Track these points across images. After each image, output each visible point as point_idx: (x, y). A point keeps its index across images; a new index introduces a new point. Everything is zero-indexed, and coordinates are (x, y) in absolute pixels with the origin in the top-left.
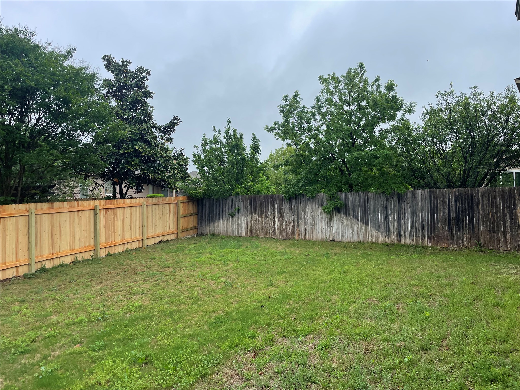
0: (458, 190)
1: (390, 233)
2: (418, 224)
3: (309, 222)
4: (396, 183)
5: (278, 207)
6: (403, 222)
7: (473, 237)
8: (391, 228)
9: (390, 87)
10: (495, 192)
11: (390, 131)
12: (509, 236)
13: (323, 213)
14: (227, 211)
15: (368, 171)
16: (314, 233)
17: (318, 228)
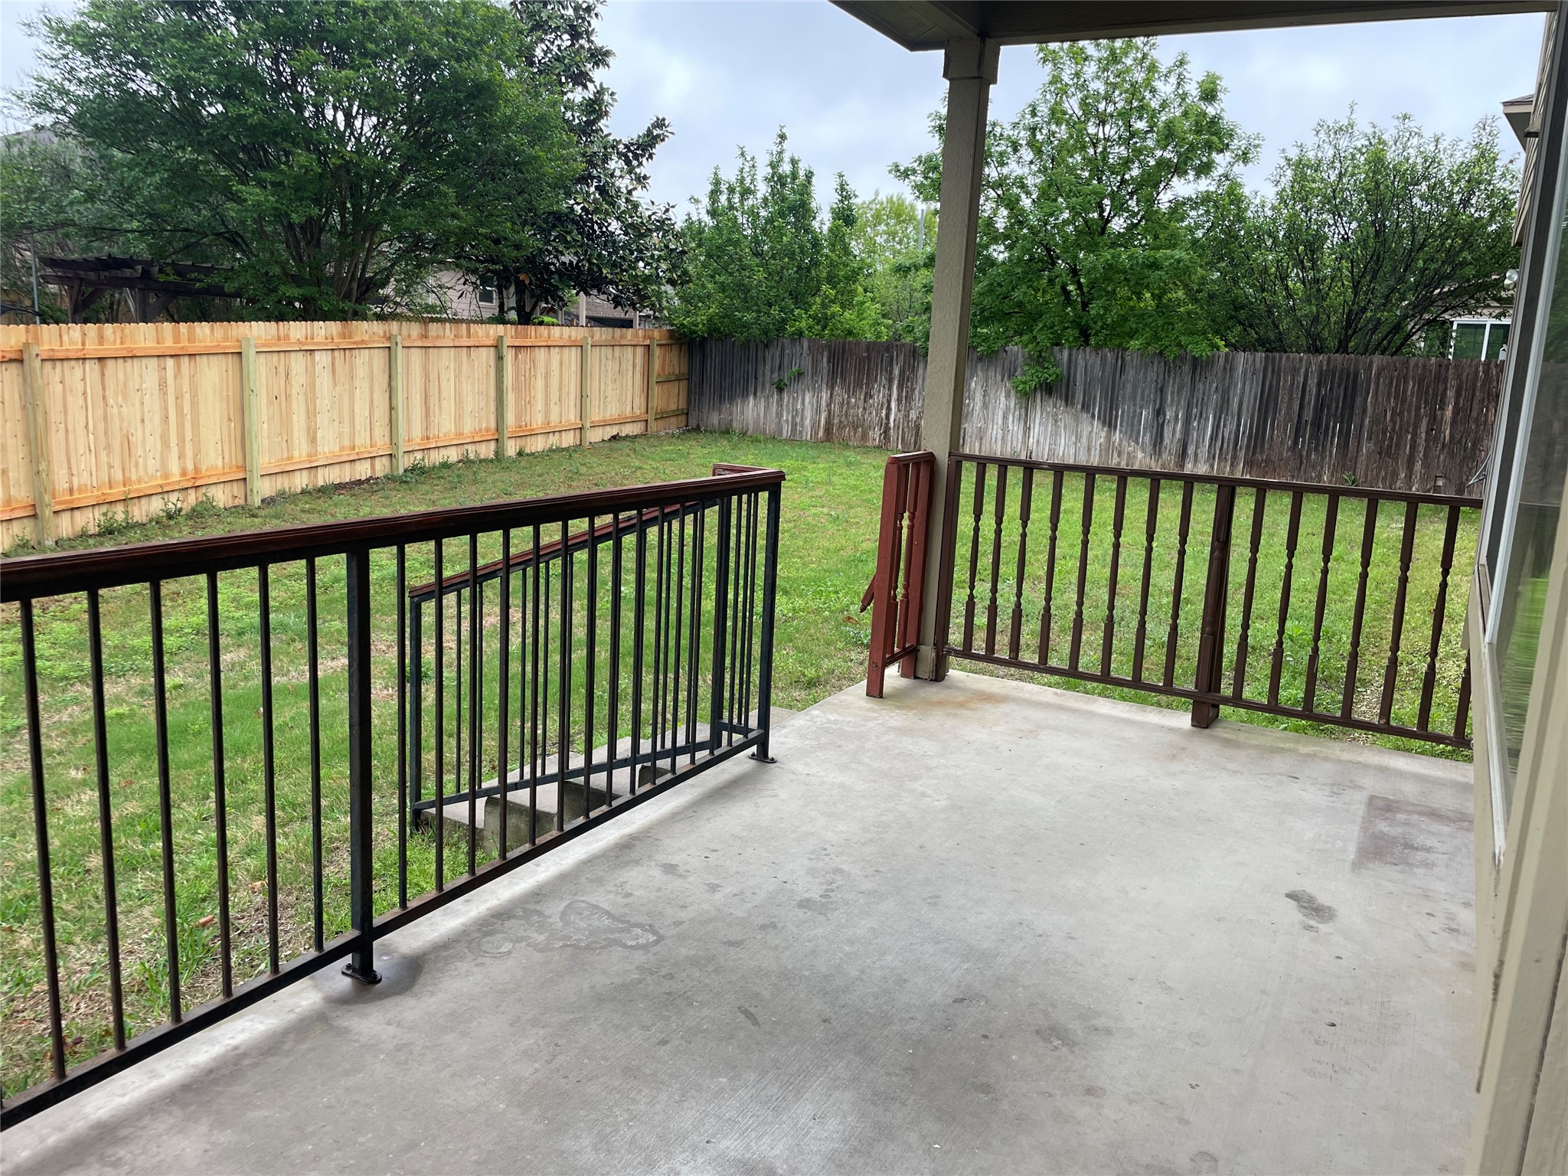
0: (1329, 358)
1: (1163, 449)
2: (1228, 431)
3: (975, 414)
4: (1192, 334)
5: (902, 373)
6: (1195, 424)
7: (1343, 466)
8: (1166, 435)
9: (1209, 94)
10: (1407, 368)
11: (1196, 203)
12: (1418, 466)
13: (1013, 392)
14: (768, 374)
15: (1130, 299)
16: (984, 441)
17: (995, 431)
